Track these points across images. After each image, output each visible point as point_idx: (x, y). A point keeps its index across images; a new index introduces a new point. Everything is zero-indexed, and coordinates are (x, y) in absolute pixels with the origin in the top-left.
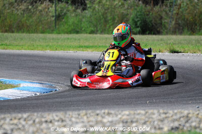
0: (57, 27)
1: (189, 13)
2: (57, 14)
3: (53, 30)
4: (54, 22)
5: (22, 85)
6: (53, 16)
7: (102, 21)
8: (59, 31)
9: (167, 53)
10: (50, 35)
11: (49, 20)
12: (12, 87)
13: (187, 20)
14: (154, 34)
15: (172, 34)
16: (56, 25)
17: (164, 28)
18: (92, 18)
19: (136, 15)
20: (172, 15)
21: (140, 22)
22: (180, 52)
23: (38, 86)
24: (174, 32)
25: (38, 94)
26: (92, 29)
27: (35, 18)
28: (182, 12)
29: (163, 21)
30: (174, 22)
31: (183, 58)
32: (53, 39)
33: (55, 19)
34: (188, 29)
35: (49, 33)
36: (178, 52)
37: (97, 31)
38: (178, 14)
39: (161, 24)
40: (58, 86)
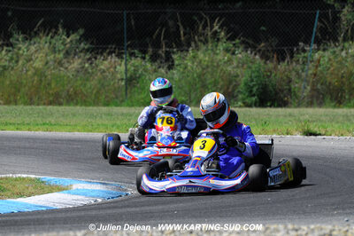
0: (129, 96)
1: (332, 74)
2: (128, 75)
3: (122, 101)
4: (124, 89)
5: (74, 187)
6: (122, 79)
7: (198, 86)
8: (132, 102)
9: (298, 136)
10: (118, 108)
11: (116, 85)
12: (60, 189)
13: (330, 83)
14: (280, 106)
15: (307, 107)
16: (126, 94)
17: (294, 97)
18: (183, 81)
19: (251, 77)
20: (307, 75)
21: (257, 87)
22: (320, 135)
23: (99, 187)
24: (310, 104)
25: (100, 200)
26: (183, 98)
27: (94, 82)
28: (321, 72)
29: (293, 86)
30: (309, 88)
31: (325, 144)
32: (122, 114)
33: (126, 84)
34: (331, 99)
35: (117, 106)
36: (315, 135)
37: (191, 102)
38: (315, 75)
39: (290, 90)
40: (131, 187)
